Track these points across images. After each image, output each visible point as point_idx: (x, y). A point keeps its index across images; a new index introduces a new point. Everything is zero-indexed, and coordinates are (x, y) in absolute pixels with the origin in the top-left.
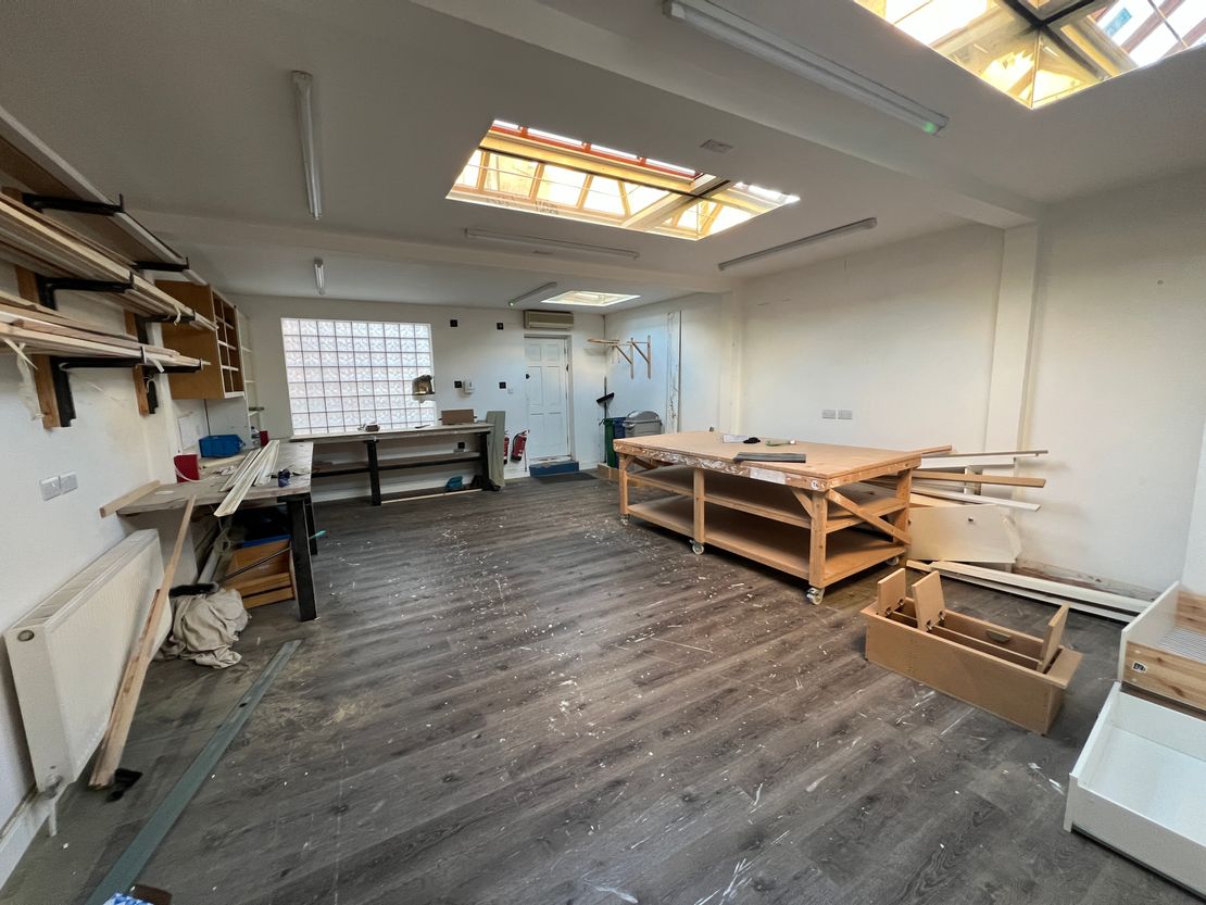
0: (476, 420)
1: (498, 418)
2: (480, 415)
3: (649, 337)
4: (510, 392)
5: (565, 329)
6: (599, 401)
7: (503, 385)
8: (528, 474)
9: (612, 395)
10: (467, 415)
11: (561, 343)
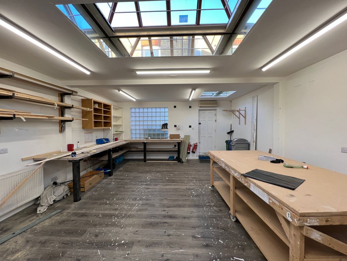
0: (180, 138)
1: (187, 137)
2: (182, 136)
3: (245, 108)
4: (193, 129)
5: (214, 107)
6: (228, 133)
7: (190, 127)
8: (198, 158)
9: (233, 131)
10: (178, 136)
11: (213, 112)
